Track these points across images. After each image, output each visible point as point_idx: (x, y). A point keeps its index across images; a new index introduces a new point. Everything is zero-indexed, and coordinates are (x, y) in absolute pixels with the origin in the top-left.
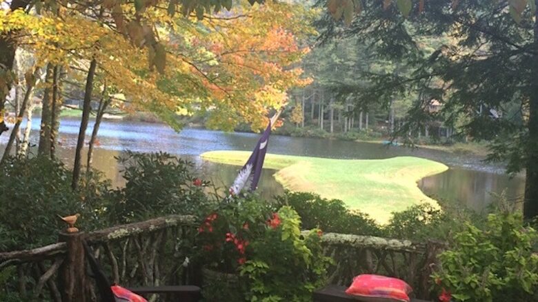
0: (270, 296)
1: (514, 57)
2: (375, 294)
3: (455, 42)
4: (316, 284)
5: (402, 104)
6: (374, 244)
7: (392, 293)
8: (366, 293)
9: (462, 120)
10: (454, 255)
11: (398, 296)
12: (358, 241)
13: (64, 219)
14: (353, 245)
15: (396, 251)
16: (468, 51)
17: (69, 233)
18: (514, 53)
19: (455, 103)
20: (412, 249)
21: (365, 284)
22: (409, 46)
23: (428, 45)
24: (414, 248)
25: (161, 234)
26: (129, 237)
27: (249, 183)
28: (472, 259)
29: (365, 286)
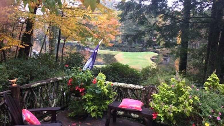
0: (94, 106)
1: (178, 24)
2: (129, 107)
3: (160, 20)
4: (110, 101)
5: (146, 38)
6: (130, 87)
7: (136, 107)
8: (126, 107)
9: (162, 43)
10: (158, 96)
11: (138, 108)
12: (125, 86)
13: (11, 81)
14: (123, 87)
15: (138, 89)
16: (164, 22)
17: (13, 86)
18: (178, 22)
19: (160, 38)
20: (143, 89)
21: (126, 104)
22: (146, 21)
23: (152, 21)
24: (144, 88)
25: (57, 83)
26: (41, 85)
27: (91, 64)
28: (165, 98)
29: (126, 105)
